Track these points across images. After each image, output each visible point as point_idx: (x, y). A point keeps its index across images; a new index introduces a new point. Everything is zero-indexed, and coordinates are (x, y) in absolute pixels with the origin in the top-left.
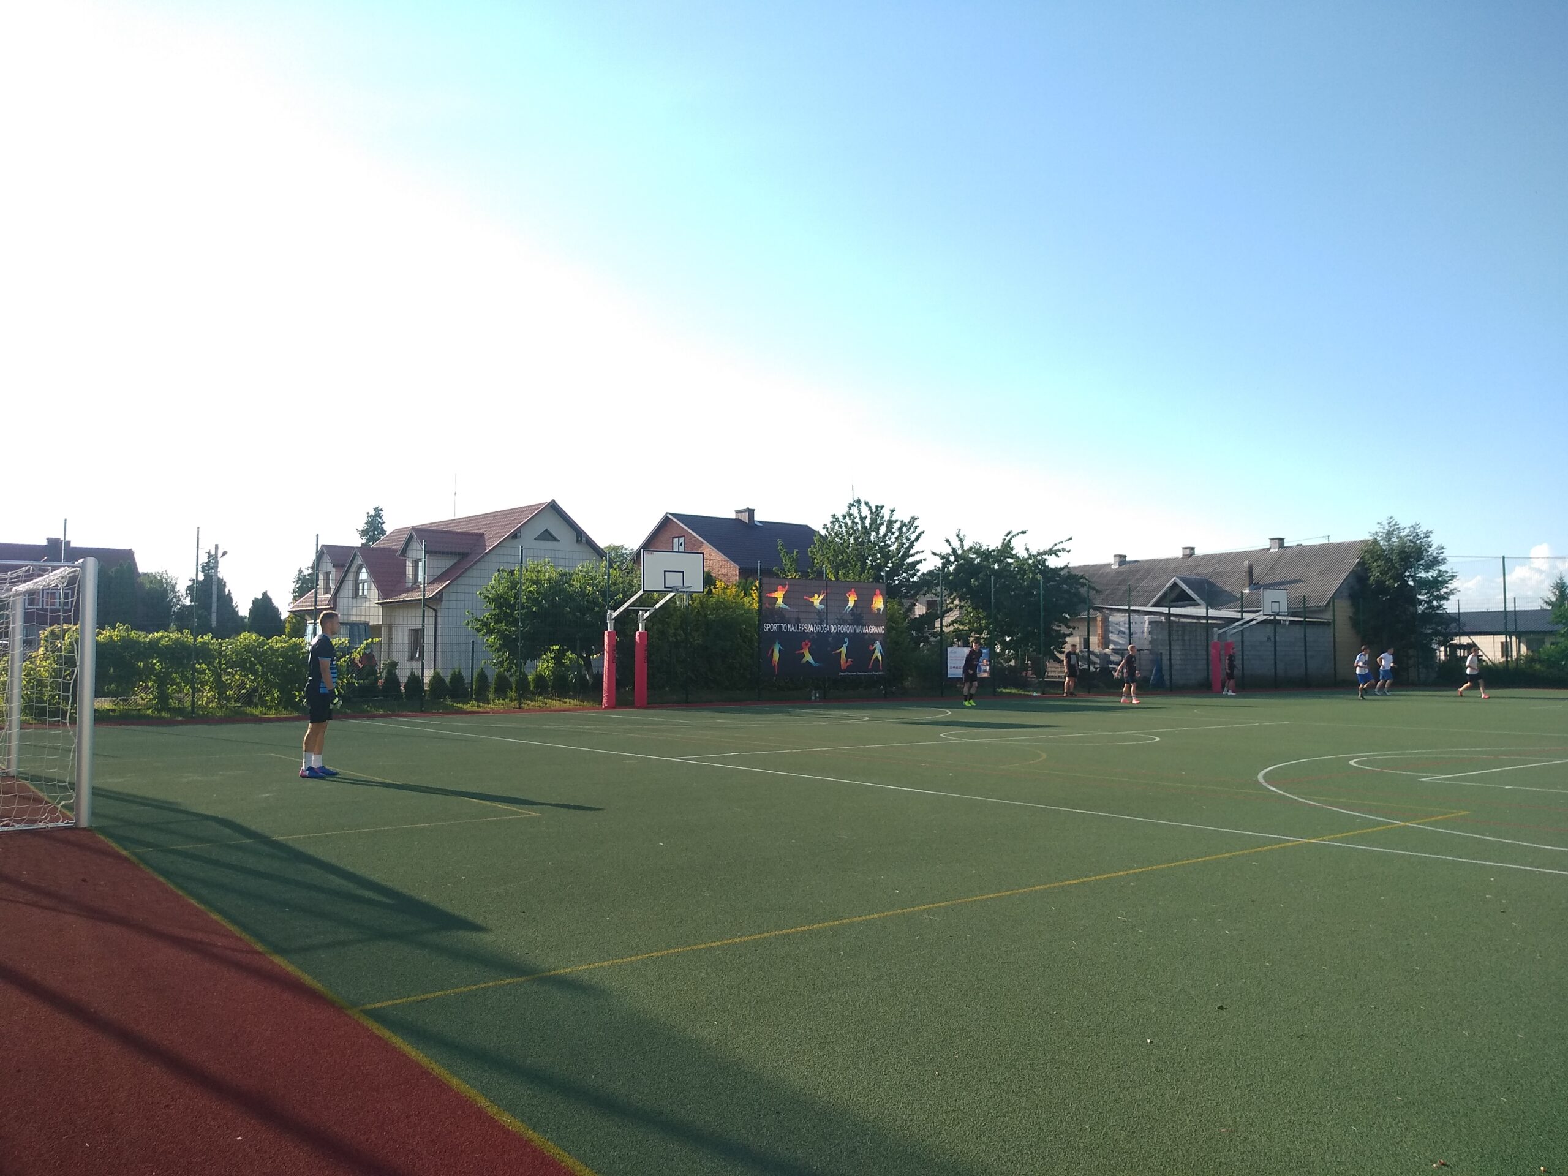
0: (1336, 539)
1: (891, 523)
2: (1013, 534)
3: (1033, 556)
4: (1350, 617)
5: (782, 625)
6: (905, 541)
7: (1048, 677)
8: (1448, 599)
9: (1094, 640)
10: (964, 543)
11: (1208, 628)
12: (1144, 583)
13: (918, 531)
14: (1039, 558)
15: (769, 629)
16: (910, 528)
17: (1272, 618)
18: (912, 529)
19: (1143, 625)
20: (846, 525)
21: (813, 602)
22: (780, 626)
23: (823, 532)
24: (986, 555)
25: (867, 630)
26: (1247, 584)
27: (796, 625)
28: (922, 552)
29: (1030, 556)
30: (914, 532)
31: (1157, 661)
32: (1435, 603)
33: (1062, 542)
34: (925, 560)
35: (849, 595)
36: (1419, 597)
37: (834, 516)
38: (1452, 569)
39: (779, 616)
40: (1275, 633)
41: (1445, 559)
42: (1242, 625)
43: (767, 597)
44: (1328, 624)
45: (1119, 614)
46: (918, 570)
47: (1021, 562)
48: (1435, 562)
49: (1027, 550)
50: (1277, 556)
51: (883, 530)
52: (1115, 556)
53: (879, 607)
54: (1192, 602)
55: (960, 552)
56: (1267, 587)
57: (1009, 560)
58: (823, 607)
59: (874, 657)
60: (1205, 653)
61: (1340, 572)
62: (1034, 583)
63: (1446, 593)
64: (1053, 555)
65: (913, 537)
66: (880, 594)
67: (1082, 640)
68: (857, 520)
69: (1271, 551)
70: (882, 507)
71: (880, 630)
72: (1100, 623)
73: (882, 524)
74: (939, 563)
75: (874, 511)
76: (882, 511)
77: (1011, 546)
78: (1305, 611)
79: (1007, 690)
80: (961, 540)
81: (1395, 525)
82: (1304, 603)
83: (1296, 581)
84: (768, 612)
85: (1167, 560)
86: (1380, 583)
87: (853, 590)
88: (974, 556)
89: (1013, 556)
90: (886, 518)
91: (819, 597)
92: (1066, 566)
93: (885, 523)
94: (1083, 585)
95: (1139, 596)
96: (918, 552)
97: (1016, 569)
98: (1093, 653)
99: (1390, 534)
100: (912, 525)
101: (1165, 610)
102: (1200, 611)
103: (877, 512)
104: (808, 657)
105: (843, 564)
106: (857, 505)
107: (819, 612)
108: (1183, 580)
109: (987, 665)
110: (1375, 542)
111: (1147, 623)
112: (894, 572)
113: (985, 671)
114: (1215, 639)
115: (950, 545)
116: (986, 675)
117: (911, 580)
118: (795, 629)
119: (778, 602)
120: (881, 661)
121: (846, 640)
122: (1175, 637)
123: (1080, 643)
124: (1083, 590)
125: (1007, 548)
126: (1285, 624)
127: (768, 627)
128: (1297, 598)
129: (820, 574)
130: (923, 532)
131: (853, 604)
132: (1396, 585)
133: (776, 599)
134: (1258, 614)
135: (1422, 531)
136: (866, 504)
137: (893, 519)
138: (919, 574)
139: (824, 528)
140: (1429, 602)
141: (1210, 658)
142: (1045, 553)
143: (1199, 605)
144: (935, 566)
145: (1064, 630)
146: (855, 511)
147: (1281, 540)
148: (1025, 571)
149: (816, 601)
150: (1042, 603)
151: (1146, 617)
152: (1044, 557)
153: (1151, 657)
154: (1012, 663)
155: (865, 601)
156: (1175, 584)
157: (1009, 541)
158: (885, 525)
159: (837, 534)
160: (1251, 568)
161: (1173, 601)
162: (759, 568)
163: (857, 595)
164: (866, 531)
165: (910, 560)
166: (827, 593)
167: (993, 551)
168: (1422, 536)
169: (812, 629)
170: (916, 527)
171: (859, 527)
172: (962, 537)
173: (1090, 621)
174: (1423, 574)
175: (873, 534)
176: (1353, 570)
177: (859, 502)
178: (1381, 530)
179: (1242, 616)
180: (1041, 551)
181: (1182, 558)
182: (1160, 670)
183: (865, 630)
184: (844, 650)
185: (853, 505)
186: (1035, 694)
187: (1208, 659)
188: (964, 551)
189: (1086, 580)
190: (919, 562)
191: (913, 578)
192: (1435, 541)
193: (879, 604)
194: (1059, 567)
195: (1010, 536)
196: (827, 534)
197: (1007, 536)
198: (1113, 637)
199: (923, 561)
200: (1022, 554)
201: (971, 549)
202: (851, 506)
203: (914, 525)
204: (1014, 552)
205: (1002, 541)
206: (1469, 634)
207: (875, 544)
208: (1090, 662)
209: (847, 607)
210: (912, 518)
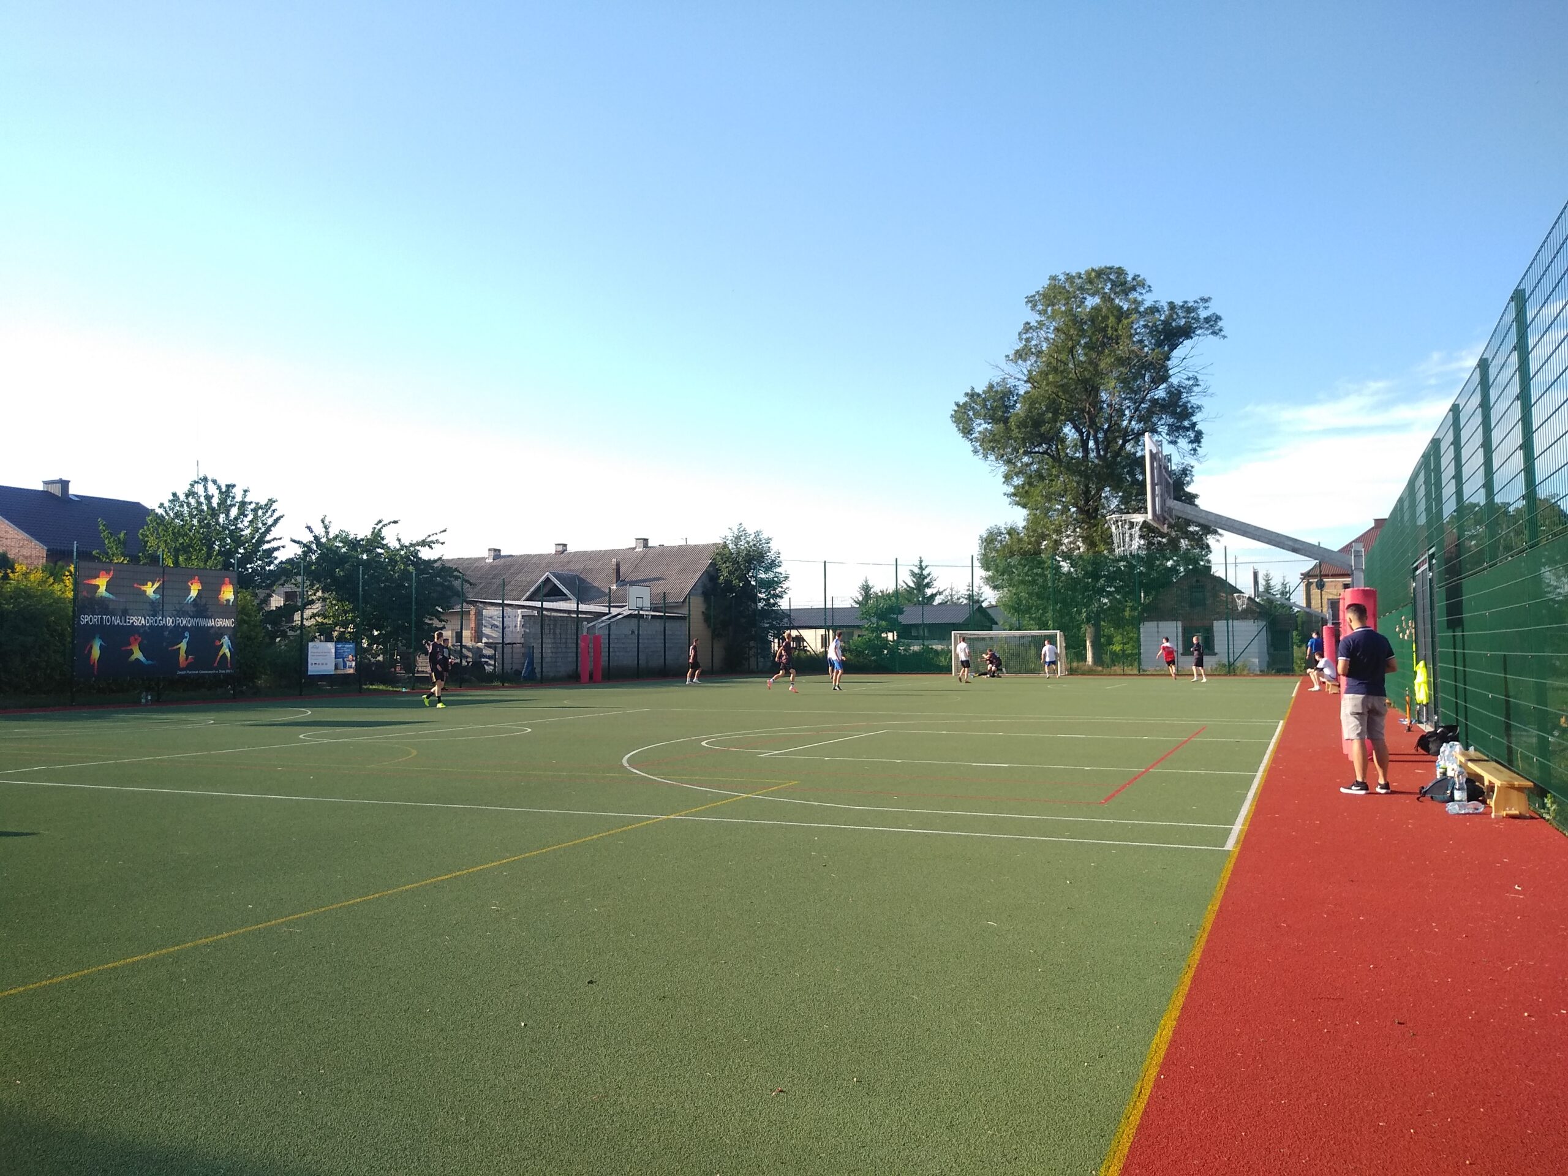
0: (692, 542)
1: (243, 504)
2: (383, 523)
3: (406, 547)
4: (703, 612)
5: (104, 617)
6: (260, 525)
7: (418, 672)
8: (781, 597)
9: (467, 634)
10: (330, 530)
11: (578, 621)
12: (518, 577)
13: (276, 515)
14: (412, 549)
15: (87, 622)
16: (267, 512)
17: (636, 612)
18: (269, 513)
19: (516, 619)
20: (189, 505)
21: (145, 591)
22: (102, 618)
23: (160, 511)
24: (354, 545)
25: (213, 623)
26: (615, 580)
27: (123, 618)
28: (280, 539)
29: (403, 547)
30: (272, 516)
31: (529, 655)
32: (772, 601)
33: (436, 534)
34: (283, 547)
35: (192, 584)
36: (759, 595)
37: (174, 495)
38: (786, 571)
39: (101, 606)
40: (639, 627)
41: (781, 563)
42: (609, 619)
43: (86, 584)
44: (683, 618)
45: (492, 608)
46: (276, 558)
47: (393, 554)
48: (773, 565)
49: (399, 541)
50: (642, 555)
51: (234, 512)
52: (489, 550)
53: (228, 598)
54: (564, 598)
55: (324, 540)
56: (633, 583)
57: (379, 551)
58: (158, 596)
59: (221, 653)
60: (574, 645)
61: (695, 572)
62: (405, 574)
63: (780, 592)
64: (427, 546)
65: (270, 521)
66: (230, 583)
67: (455, 634)
69: (637, 550)
70: (234, 486)
71: (228, 623)
72: (472, 617)
73: (234, 505)
74: (298, 550)
75: (224, 489)
76: (233, 491)
77: (382, 536)
78: (665, 607)
79: (374, 687)
80: (326, 527)
81: (743, 531)
82: (665, 601)
83: (658, 579)
84: (87, 602)
85: (540, 555)
86: (728, 582)
87: (197, 577)
88: (341, 545)
89: (383, 546)
90: (239, 499)
91: (153, 585)
92: (440, 559)
93: (237, 504)
94: (457, 578)
95: (513, 590)
96: (275, 539)
97: (387, 560)
98: (465, 647)
99: (738, 538)
100: (269, 508)
101: (538, 604)
102: (571, 605)
103: (226, 492)
104: (138, 654)
105: (185, 549)
106: (202, 483)
107: (152, 603)
108: (555, 575)
109: (353, 660)
110: (725, 546)
111: (520, 617)
112: (248, 558)
113: (350, 667)
114: (585, 633)
115: (312, 532)
116: (351, 671)
117: (267, 568)
118: (121, 621)
119: (99, 590)
120: (229, 658)
121: (186, 635)
122: (547, 631)
123: (452, 637)
124: (457, 584)
125: (377, 538)
126: (647, 619)
127: (86, 619)
128: (658, 594)
129: (154, 559)
130: (282, 517)
131: (196, 592)
132: (741, 585)
133: (98, 587)
134: (624, 609)
135: (764, 536)
136: (214, 482)
137: (247, 500)
138: (276, 562)
139: (159, 507)
140: (767, 600)
141: (579, 650)
142: (418, 544)
143: (570, 599)
144: (295, 554)
145: (436, 623)
146: (199, 489)
147: (646, 540)
148: (396, 562)
149: (150, 589)
150: (414, 596)
151: (519, 611)
152: (417, 548)
153: (523, 650)
154: (380, 658)
155: (211, 590)
156: (548, 579)
157: (380, 530)
158: (237, 507)
159: (178, 515)
160: (618, 565)
161: (545, 596)
162: (75, 550)
163: (201, 583)
164: (214, 513)
165: (266, 546)
166: (163, 582)
167: (362, 540)
168: (764, 541)
169: (143, 622)
170: (274, 511)
171: (205, 508)
172: (327, 524)
173: (463, 614)
174: (763, 576)
175: (222, 518)
176: (706, 570)
177: (205, 479)
178: (732, 535)
179: (609, 610)
180: (414, 542)
181: (555, 554)
182: (531, 663)
183: (211, 623)
184: (183, 646)
185: (198, 482)
186: (404, 690)
187: (577, 653)
188: (329, 540)
189: (460, 573)
190: (277, 549)
191: (269, 566)
192: (774, 546)
193: (228, 594)
194: (432, 559)
195: (380, 525)
196: (164, 514)
198: (486, 631)
199: (281, 548)
200: (393, 544)
201: (337, 536)
202: (195, 483)
203: (272, 509)
204: (385, 542)
205: (372, 530)
206: (797, 628)
207: (224, 528)
208: (462, 656)
209: (189, 598)
210: (270, 500)
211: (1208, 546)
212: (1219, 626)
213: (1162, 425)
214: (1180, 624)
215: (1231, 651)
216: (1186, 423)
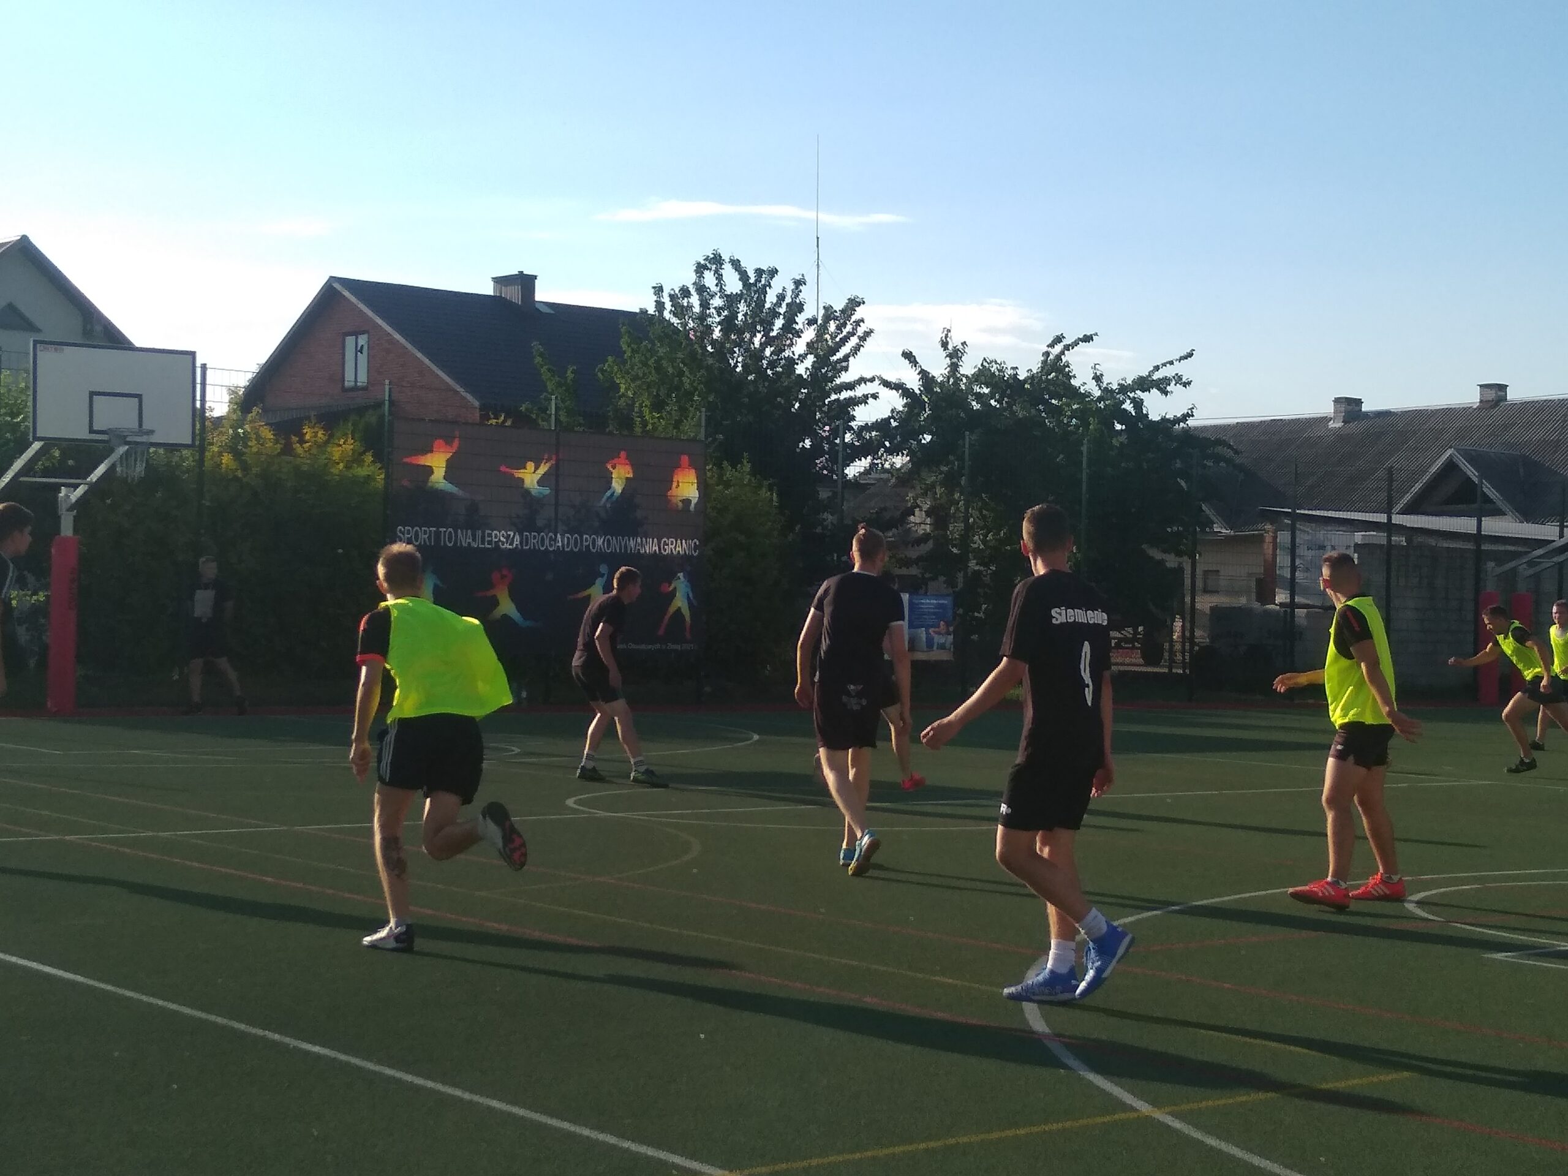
1: (795, 308)
2: (1065, 342)
3: (1113, 391)
10: (959, 363)
11: (1478, 561)
14: (1126, 396)
20: (691, 310)
24: (1011, 389)
28: (865, 380)
29: (1106, 391)
33: (1176, 362)
34: (869, 397)
37: (662, 289)
46: (856, 420)
49: (1098, 378)
55: (946, 385)
57: (1060, 401)
64: (1154, 391)
68: (717, 302)
70: (773, 272)
77: (1065, 366)
80: (950, 359)
88: (985, 391)
89: (1067, 392)
92: (1185, 417)
95: (1376, 490)
97: (1071, 421)
102: (1502, 526)
103: (760, 285)
106: (714, 267)
117: (839, 440)
125: (1053, 373)
127: (407, 534)
136: (735, 262)
137: (800, 300)
138: (857, 427)
142: (1139, 384)
144: (892, 411)
146: (709, 279)
148: (1091, 424)
155: (654, 480)
156: (1452, 466)
157: (1059, 357)
165: (838, 396)
167: (1025, 381)
172: (954, 351)
177: (719, 259)
180: (1130, 381)
185: (705, 267)
188: (957, 383)
191: (844, 434)
194: (1170, 416)
195: (1058, 348)
197: (1052, 345)
199: (866, 400)
200: (1087, 386)
201: (976, 374)
202: (700, 269)
204: (1071, 382)
205: (1042, 358)
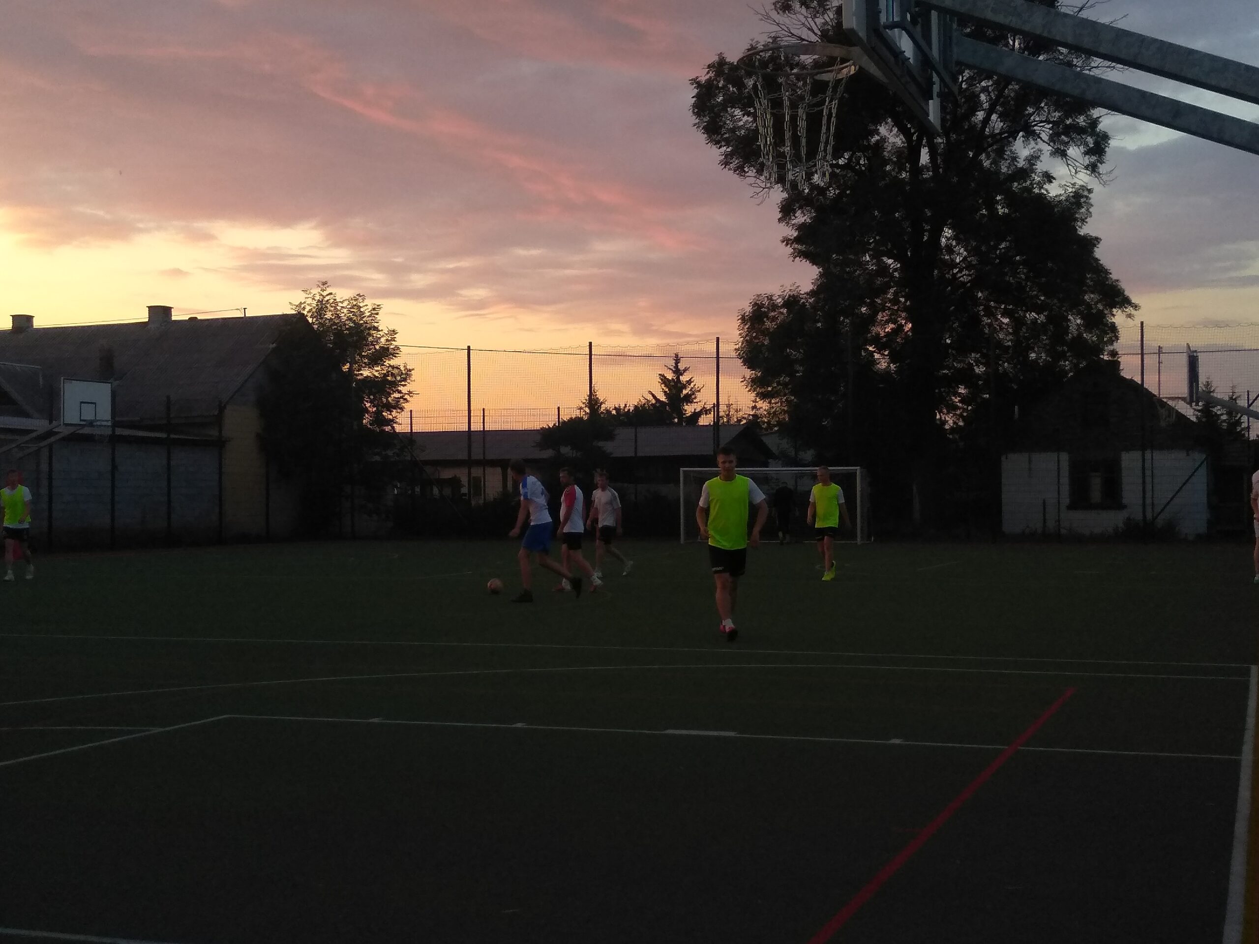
41: (398, 348)
48: (386, 353)
63: (396, 400)
78: (169, 421)
147: (166, 310)
174: (366, 373)
176: (263, 362)
178: (310, 301)
211: (1113, 328)
212: (1130, 461)
213: (1041, 122)
214: (1064, 457)
215: (1148, 501)
216: (1081, 120)
